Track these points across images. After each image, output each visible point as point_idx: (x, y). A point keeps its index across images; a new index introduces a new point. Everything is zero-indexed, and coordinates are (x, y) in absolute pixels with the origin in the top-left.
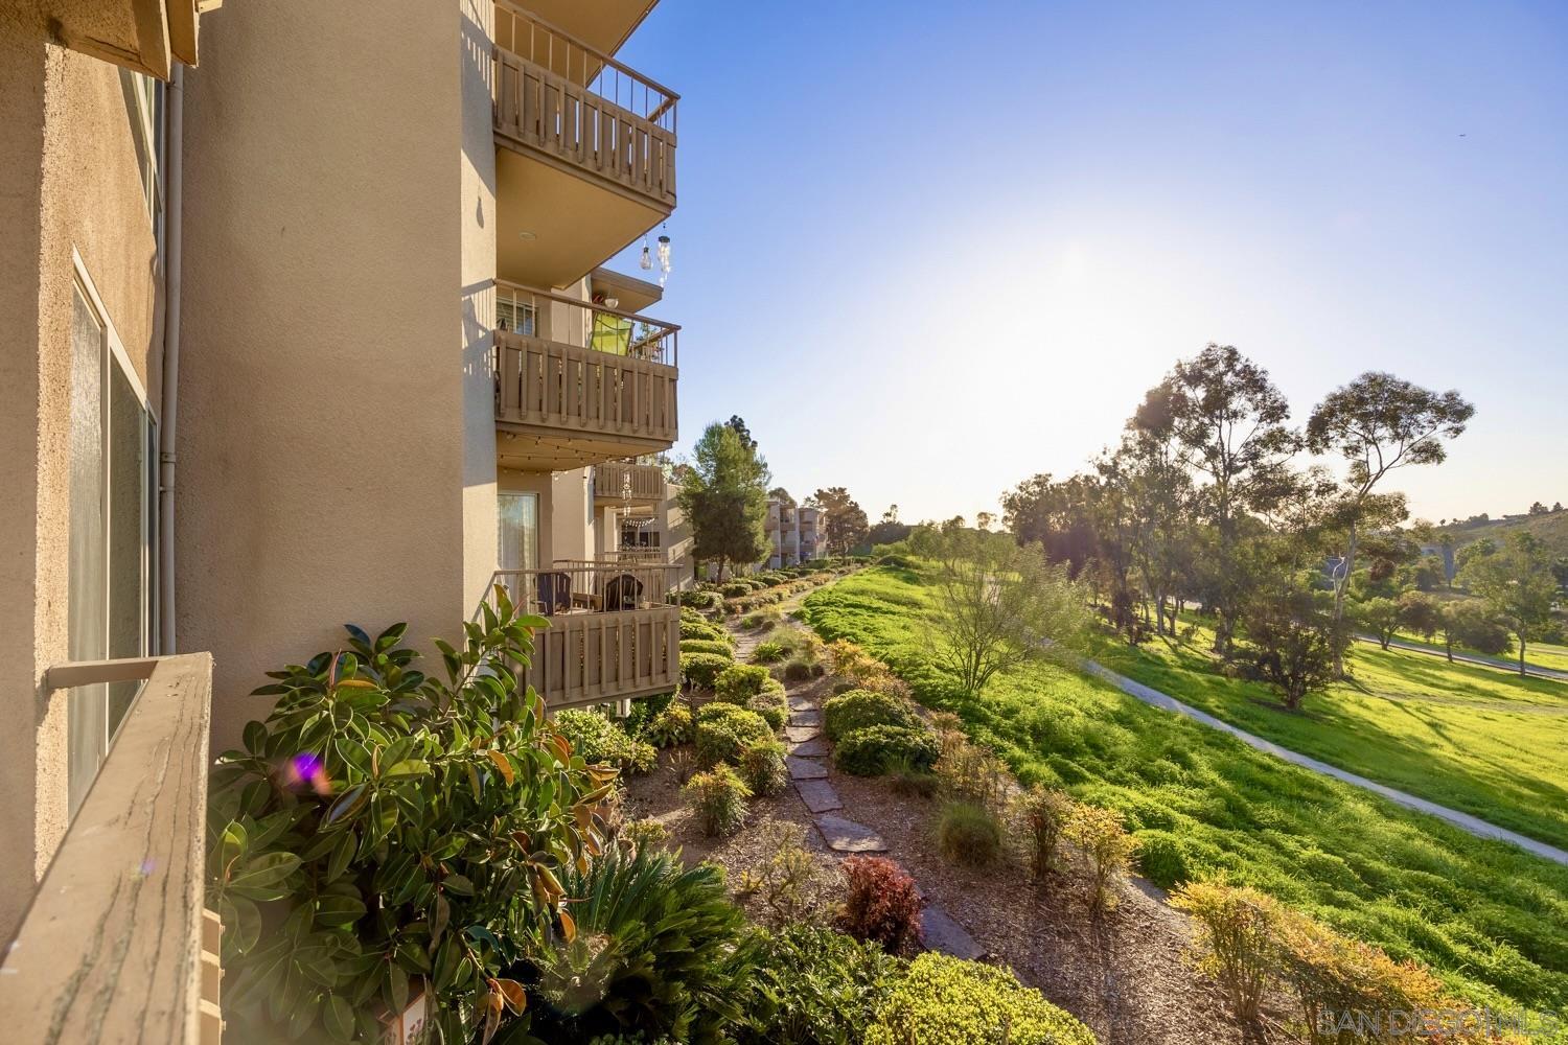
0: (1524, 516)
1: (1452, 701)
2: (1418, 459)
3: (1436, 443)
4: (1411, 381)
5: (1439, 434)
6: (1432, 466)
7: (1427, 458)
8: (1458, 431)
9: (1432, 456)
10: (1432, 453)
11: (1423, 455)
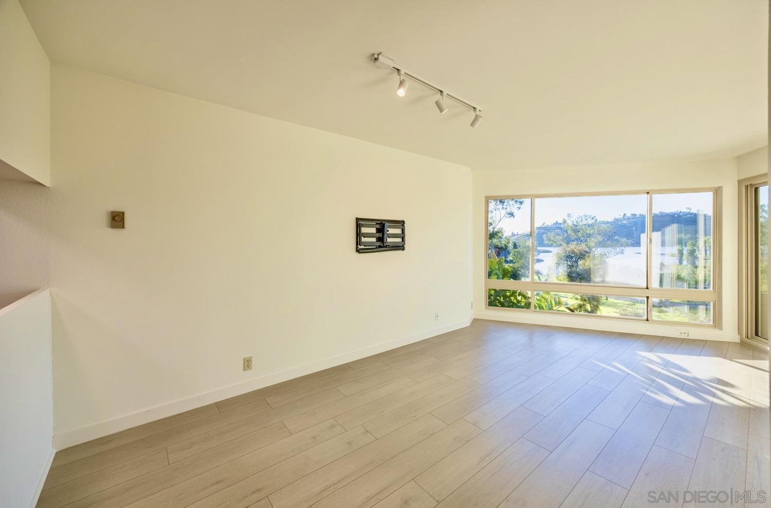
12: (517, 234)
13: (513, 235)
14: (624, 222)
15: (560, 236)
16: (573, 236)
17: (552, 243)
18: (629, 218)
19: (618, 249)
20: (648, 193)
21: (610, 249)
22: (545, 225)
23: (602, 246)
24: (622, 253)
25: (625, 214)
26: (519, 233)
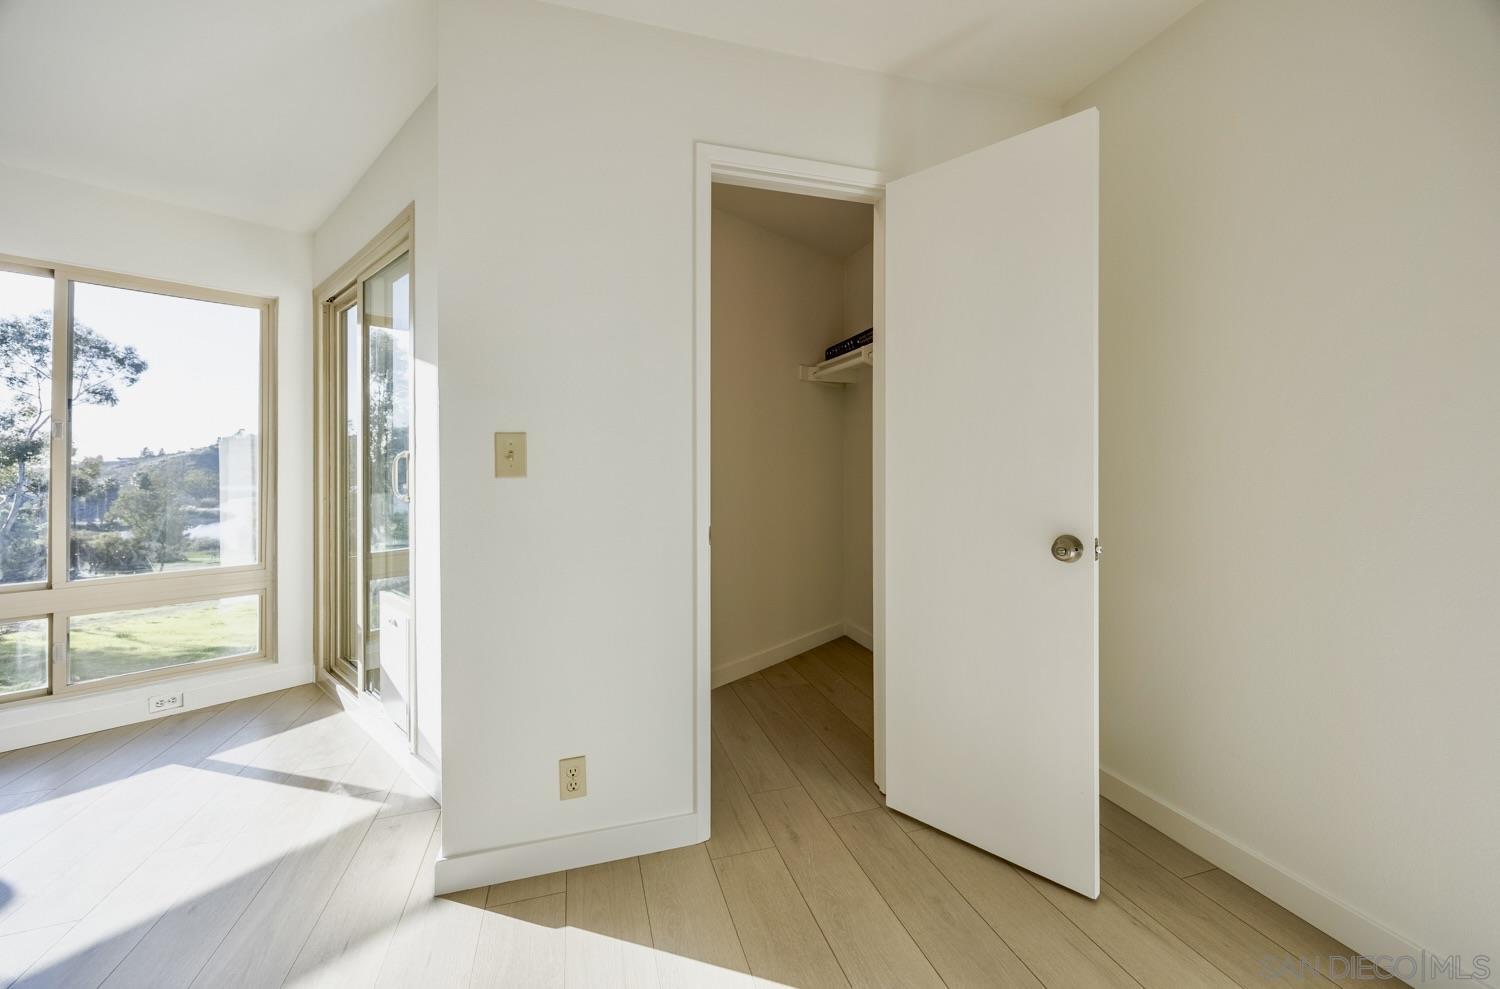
0: (135, 459)
1: (117, 618)
2: (92, 399)
3: (109, 388)
4: (94, 329)
5: (116, 379)
6: (107, 405)
7: (101, 401)
8: (133, 381)
9: (107, 399)
10: (106, 396)
11: (98, 397)
12: (162, 454)
13: (146, 454)
20: (52, 272)
26: (167, 452)
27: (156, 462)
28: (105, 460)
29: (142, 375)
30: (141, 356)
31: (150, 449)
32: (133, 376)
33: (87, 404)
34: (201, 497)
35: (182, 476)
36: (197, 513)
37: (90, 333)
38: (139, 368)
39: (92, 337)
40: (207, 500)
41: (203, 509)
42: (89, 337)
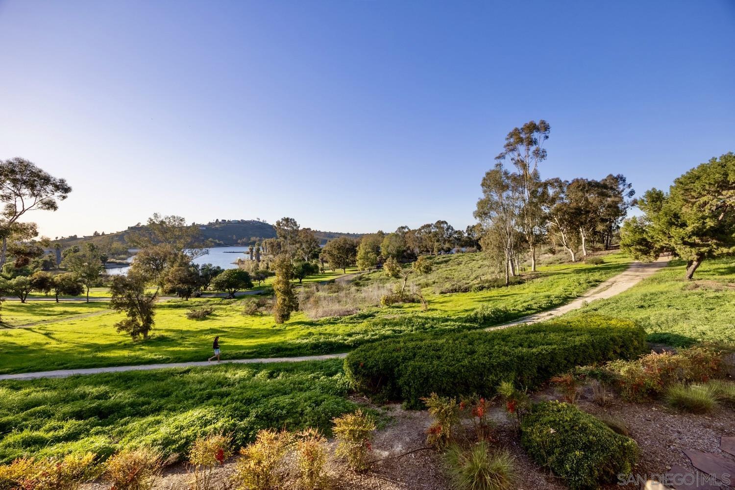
0: (91, 237)
1: (57, 320)
2: (44, 207)
3: (53, 201)
5: (56, 197)
6: (51, 211)
7: (49, 207)
8: (64, 197)
9: (52, 207)
10: (51, 205)
11: (47, 206)
12: (103, 234)
13: (96, 234)
14: (217, 226)
15: (146, 237)
16: (161, 237)
17: (135, 244)
18: (220, 223)
19: (204, 250)
21: (197, 250)
22: (141, 225)
23: (190, 248)
24: (207, 253)
25: (217, 220)
26: (106, 233)
27: (100, 238)
28: (78, 237)
29: (68, 194)
30: (69, 183)
31: (98, 232)
32: (64, 195)
33: (42, 210)
34: (119, 255)
35: (111, 245)
36: (116, 263)
37: (40, 172)
38: (67, 190)
39: (42, 173)
40: (122, 256)
41: (119, 261)
42: (40, 173)
